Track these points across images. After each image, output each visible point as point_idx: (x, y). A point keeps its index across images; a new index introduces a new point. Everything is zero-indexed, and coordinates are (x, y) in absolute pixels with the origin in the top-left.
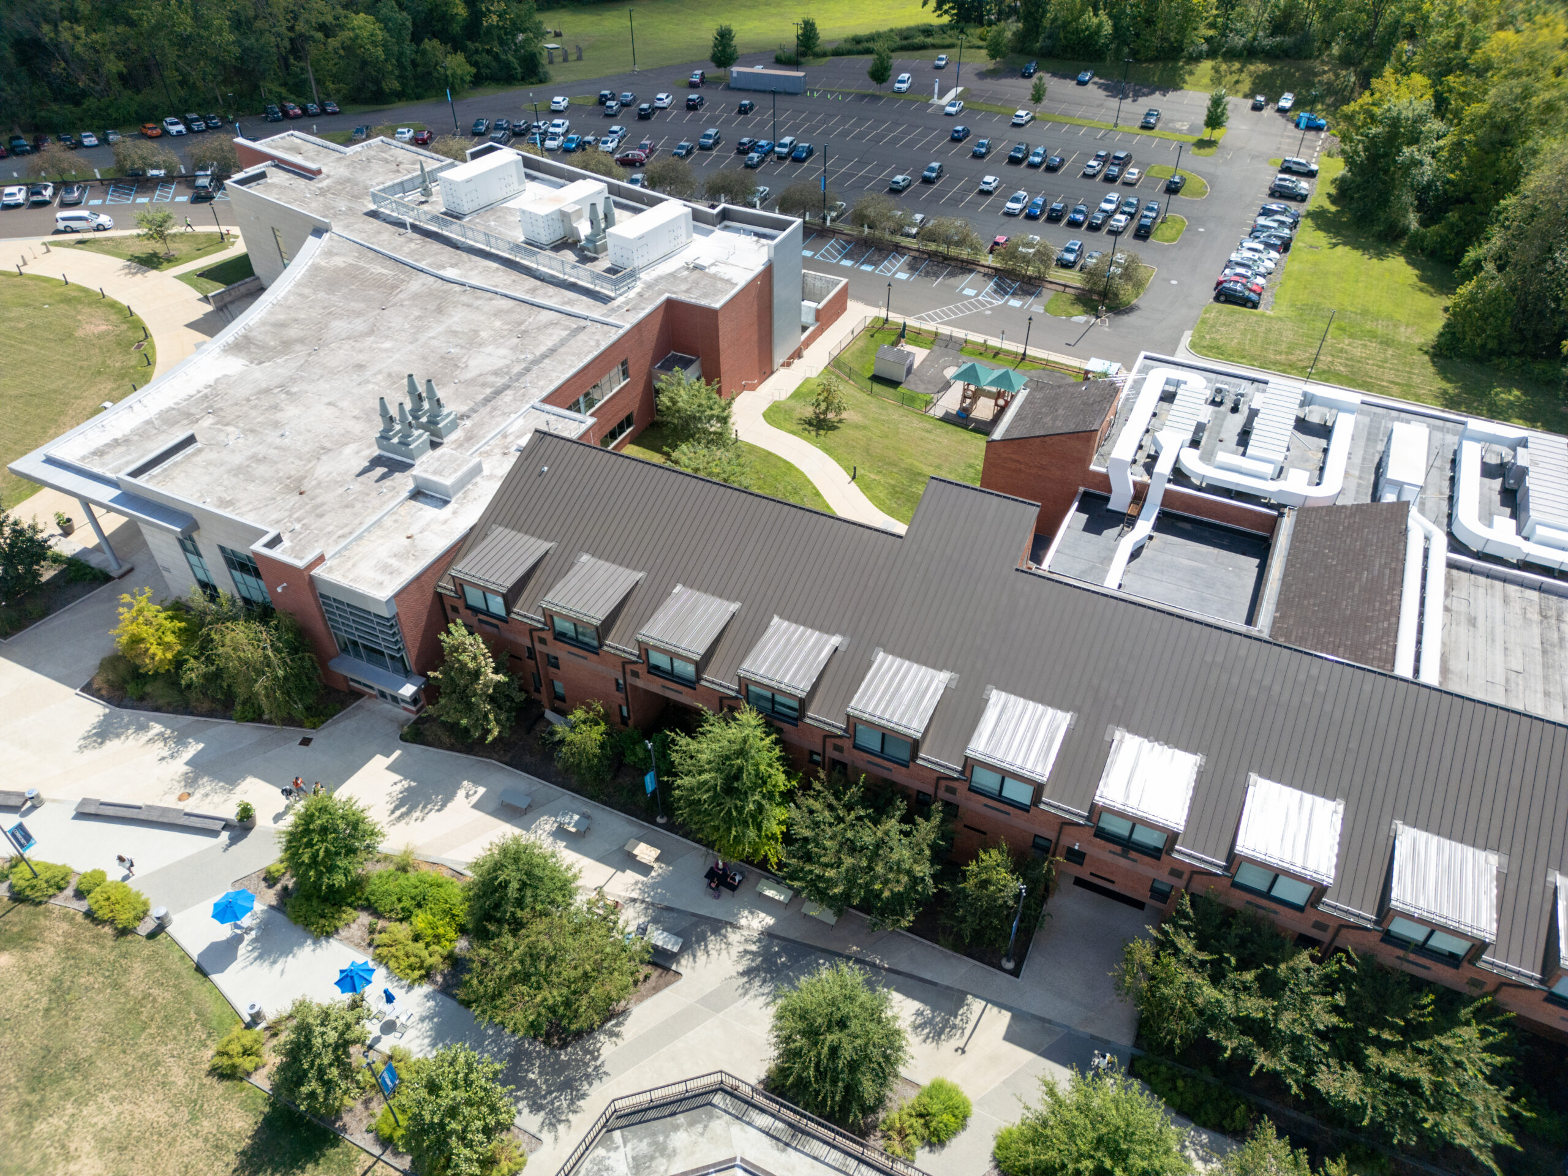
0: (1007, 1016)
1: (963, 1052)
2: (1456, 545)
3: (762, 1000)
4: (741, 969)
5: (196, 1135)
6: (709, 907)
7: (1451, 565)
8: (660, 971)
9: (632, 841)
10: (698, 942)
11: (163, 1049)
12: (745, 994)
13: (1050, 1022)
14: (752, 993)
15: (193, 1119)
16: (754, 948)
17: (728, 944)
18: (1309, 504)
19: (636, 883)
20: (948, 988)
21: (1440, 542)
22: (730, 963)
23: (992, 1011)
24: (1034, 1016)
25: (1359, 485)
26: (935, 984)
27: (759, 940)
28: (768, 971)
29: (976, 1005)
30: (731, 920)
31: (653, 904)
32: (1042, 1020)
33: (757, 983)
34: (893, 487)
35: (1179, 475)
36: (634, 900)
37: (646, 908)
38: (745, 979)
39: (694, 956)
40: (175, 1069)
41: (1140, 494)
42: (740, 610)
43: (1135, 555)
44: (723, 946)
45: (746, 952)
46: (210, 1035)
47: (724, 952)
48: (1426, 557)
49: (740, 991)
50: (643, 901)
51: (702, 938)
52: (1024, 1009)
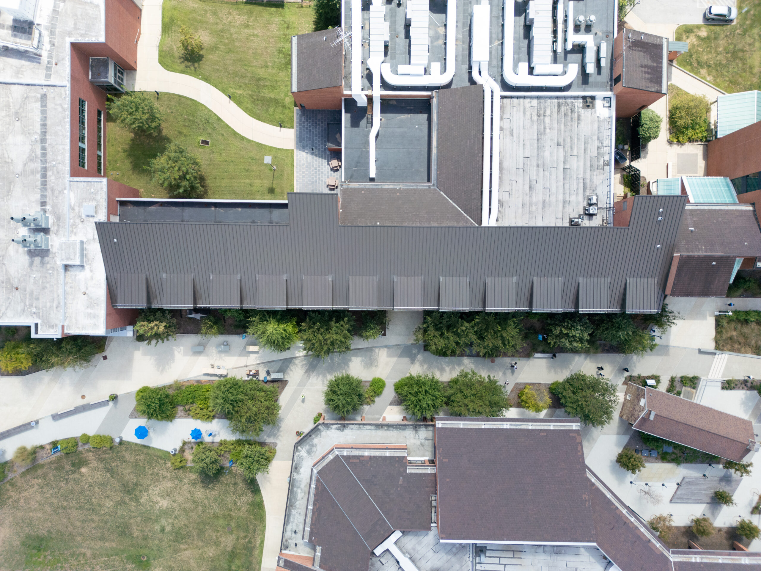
0: (386, 350)
1: (377, 366)
2: (505, 86)
3: (316, 378)
4: (304, 371)
5: (185, 484)
6: (283, 355)
7: (503, 97)
8: (280, 382)
9: (247, 346)
10: (287, 369)
11: (155, 470)
12: (310, 378)
13: (399, 345)
15: (181, 481)
17: (296, 365)
19: (256, 357)
20: (367, 348)
22: (300, 370)
23: (382, 350)
24: (394, 345)
26: (361, 349)
27: (305, 359)
28: (312, 368)
29: (377, 350)
30: (293, 356)
31: (266, 362)
32: (397, 345)
33: (311, 373)
36: (260, 364)
38: (307, 373)
39: (289, 373)
40: (164, 473)
42: (241, 277)
45: (303, 365)
46: (165, 461)
48: (492, 96)
49: (308, 378)
50: (263, 363)
51: (288, 367)
52: (391, 344)
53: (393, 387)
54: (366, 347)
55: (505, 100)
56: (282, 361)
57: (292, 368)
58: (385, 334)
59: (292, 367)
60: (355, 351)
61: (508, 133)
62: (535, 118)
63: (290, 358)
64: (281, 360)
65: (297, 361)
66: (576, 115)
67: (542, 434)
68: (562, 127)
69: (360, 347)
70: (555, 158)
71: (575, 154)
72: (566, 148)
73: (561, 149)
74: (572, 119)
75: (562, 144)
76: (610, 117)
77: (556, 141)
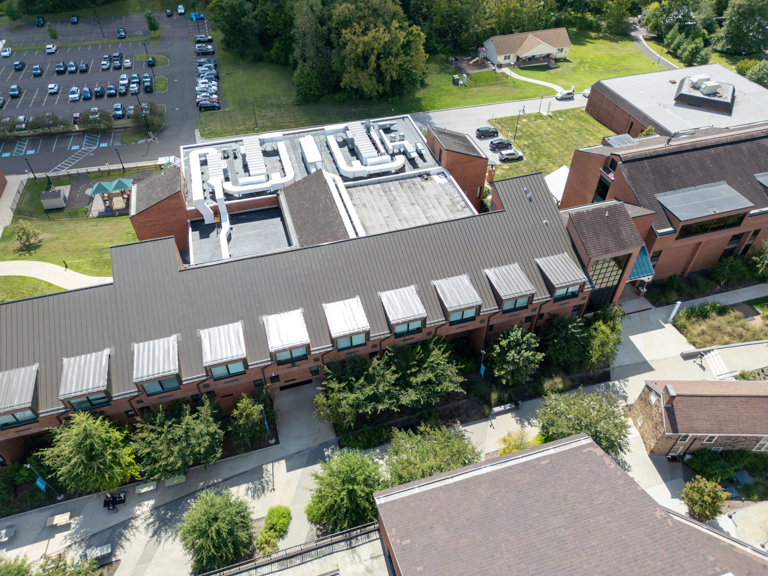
0: (283, 462)
1: (274, 489)
2: (345, 179)
3: (171, 539)
4: (150, 534)
6: (116, 518)
7: (347, 187)
8: (106, 567)
9: (49, 519)
10: (120, 539)
12: (160, 542)
13: (301, 451)
14: (163, 540)
16: (151, 520)
17: (136, 528)
18: (286, 186)
19: (66, 537)
20: (253, 469)
21: (339, 180)
22: (143, 536)
23: (276, 464)
24: (294, 454)
25: (300, 170)
26: (246, 472)
27: (152, 515)
28: (165, 524)
29: (269, 467)
30: (131, 516)
31: (82, 540)
32: (298, 453)
33: (163, 534)
34: (92, 261)
35: (228, 196)
36: (70, 546)
37: (80, 545)
38: (156, 537)
39: (122, 547)
41: (216, 212)
42: (40, 366)
43: (229, 239)
44: (134, 531)
45: (148, 525)
47: (137, 534)
48: (337, 188)
49: (157, 544)
50: (75, 543)
51: (121, 535)
52: (289, 454)
53: (306, 516)
54: (251, 468)
55: (349, 189)
56: (111, 530)
57: (128, 536)
58: (277, 442)
59: (128, 534)
60: (235, 479)
61: (361, 206)
62: (383, 194)
63: (126, 521)
64: (109, 529)
65: (137, 523)
66: (419, 186)
67: (543, 463)
68: (410, 194)
69: (242, 471)
70: (414, 213)
71: (431, 206)
72: (421, 205)
73: (417, 207)
74: (417, 189)
75: (416, 203)
76: (450, 181)
77: (409, 202)
